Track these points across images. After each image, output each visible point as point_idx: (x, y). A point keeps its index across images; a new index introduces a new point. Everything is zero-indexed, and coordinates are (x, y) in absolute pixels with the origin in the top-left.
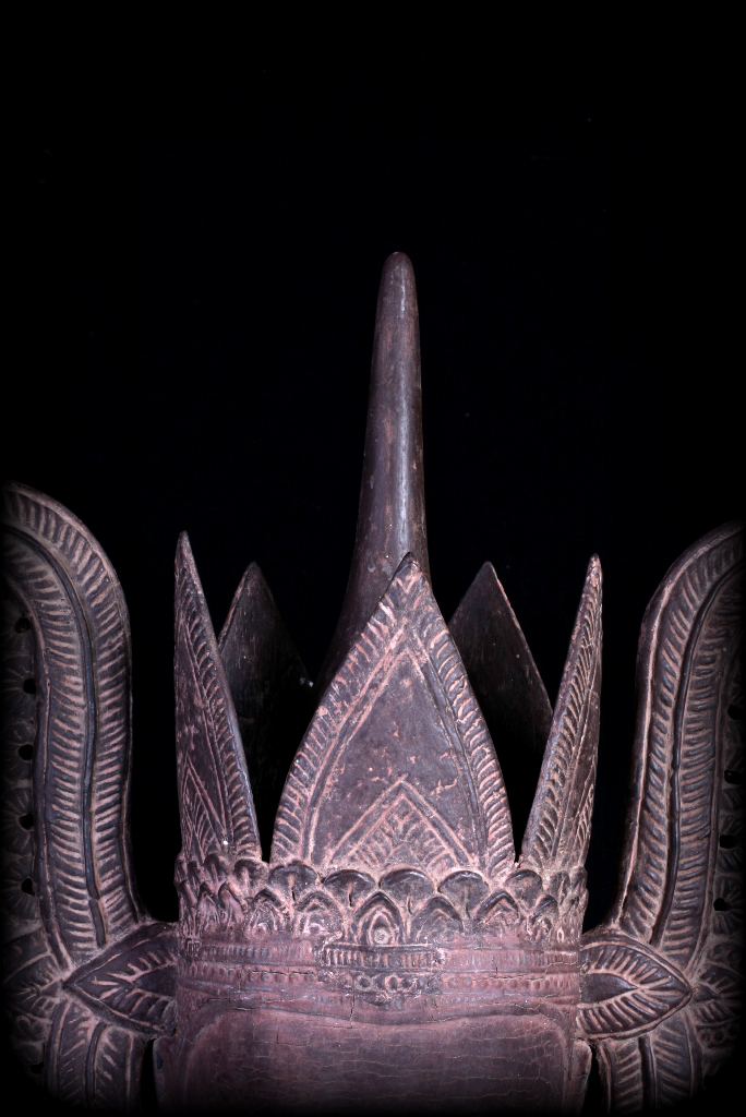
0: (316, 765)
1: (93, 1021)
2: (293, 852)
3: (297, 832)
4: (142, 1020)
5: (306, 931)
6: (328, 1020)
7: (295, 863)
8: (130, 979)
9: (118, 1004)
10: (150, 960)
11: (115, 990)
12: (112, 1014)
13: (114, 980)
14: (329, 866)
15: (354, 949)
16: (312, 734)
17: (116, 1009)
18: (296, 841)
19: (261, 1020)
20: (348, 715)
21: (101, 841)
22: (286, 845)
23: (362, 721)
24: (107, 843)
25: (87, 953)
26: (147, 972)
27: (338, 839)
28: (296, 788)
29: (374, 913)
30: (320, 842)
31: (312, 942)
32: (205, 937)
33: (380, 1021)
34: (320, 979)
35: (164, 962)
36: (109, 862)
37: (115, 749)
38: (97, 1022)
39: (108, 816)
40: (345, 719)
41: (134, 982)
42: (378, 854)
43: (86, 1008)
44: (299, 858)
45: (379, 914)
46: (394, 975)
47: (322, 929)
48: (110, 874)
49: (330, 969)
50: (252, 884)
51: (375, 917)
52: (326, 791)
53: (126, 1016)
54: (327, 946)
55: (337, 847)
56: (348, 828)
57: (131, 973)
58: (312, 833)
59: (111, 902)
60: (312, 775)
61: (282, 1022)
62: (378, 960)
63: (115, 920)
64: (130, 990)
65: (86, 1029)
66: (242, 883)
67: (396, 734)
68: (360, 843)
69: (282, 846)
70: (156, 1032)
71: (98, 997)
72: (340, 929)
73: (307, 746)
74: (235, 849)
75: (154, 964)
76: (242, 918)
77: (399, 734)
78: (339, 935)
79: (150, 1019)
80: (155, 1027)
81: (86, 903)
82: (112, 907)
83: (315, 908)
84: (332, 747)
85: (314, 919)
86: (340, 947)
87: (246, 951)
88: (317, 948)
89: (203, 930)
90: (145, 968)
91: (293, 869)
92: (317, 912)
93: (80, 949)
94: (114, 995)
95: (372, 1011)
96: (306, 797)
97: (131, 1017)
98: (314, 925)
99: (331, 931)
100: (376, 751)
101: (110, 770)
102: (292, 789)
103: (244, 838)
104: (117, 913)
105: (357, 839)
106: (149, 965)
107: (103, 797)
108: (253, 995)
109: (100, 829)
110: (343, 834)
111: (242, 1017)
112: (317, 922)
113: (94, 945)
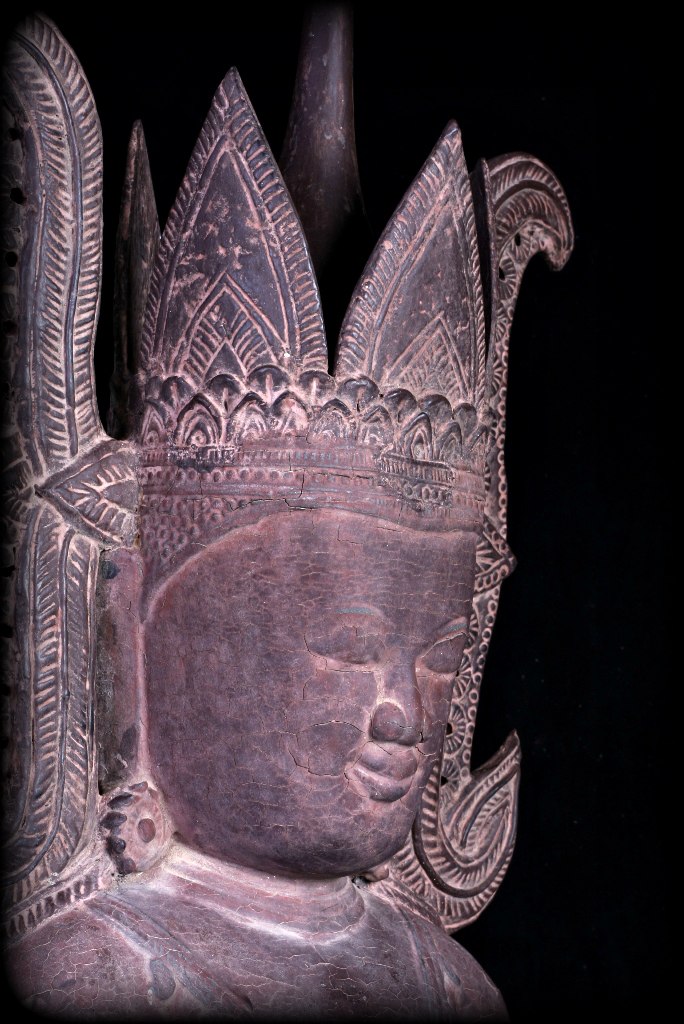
0: (383, 292)
1: (63, 529)
2: (360, 368)
3: (363, 350)
4: (106, 530)
5: (367, 441)
6: (381, 522)
7: (364, 378)
8: (99, 489)
9: (89, 513)
10: (114, 473)
11: (86, 499)
12: (83, 521)
13: (87, 489)
14: (387, 384)
15: (403, 460)
16: (380, 263)
17: (87, 516)
18: (363, 359)
19: (321, 519)
20: (408, 252)
21: (79, 354)
22: (353, 361)
23: (418, 259)
24: (82, 357)
25: (61, 461)
26: (112, 484)
27: (395, 361)
28: (366, 311)
29: (416, 431)
30: (382, 361)
31: (372, 450)
32: (243, 444)
33: (415, 526)
34: (379, 483)
35: (124, 477)
36: (82, 376)
37: (93, 268)
38: (67, 529)
39: (85, 331)
40: (405, 255)
41: (102, 492)
42: (420, 379)
43: (58, 513)
44: (365, 374)
45: (419, 432)
46: (427, 487)
47: (378, 439)
48: (82, 387)
49: (386, 475)
50: (319, 395)
51: (417, 435)
52: (388, 317)
53: (93, 525)
54: (384, 455)
55: (393, 369)
56: (402, 352)
57: (99, 483)
58: (375, 352)
59: (82, 414)
60: (380, 301)
61: (343, 522)
62: (418, 471)
63: (85, 431)
64: (100, 499)
65: (57, 535)
66: (309, 393)
67: (439, 275)
68: (408, 367)
69: (348, 361)
70: (114, 542)
71: (74, 504)
72: (392, 441)
73: (375, 274)
74: (301, 362)
75: (117, 477)
76: (305, 425)
77: (442, 275)
78: (391, 447)
79: (112, 531)
80: (115, 538)
81: (64, 412)
82: (82, 419)
83: (377, 420)
84: (395, 278)
85: (374, 430)
86: (394, 457)
87: (310, 455)
88: (376, 456)
89: (239, 438)
90: (110, 481)
91: (364, 383)
92: (376, 425)
93: (54, 456)
94: (87, 503)
95: (413, 516)
96: (373, 321)
97: (97, 526)
98: (373, 435)
99: (386, 443)
100: (425, 288)
101: (90, 287)
102: (361, 311)
103: (315, 351)
104: (86, 425)
105: (407, 363)
106: (113, 478)
107: (82, 312)
108: (319, 495)
109: (79, 342)
110: (398, 357)
111: (297, 516)
112: (376, 433)
113: (67, 454)
